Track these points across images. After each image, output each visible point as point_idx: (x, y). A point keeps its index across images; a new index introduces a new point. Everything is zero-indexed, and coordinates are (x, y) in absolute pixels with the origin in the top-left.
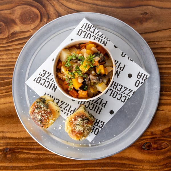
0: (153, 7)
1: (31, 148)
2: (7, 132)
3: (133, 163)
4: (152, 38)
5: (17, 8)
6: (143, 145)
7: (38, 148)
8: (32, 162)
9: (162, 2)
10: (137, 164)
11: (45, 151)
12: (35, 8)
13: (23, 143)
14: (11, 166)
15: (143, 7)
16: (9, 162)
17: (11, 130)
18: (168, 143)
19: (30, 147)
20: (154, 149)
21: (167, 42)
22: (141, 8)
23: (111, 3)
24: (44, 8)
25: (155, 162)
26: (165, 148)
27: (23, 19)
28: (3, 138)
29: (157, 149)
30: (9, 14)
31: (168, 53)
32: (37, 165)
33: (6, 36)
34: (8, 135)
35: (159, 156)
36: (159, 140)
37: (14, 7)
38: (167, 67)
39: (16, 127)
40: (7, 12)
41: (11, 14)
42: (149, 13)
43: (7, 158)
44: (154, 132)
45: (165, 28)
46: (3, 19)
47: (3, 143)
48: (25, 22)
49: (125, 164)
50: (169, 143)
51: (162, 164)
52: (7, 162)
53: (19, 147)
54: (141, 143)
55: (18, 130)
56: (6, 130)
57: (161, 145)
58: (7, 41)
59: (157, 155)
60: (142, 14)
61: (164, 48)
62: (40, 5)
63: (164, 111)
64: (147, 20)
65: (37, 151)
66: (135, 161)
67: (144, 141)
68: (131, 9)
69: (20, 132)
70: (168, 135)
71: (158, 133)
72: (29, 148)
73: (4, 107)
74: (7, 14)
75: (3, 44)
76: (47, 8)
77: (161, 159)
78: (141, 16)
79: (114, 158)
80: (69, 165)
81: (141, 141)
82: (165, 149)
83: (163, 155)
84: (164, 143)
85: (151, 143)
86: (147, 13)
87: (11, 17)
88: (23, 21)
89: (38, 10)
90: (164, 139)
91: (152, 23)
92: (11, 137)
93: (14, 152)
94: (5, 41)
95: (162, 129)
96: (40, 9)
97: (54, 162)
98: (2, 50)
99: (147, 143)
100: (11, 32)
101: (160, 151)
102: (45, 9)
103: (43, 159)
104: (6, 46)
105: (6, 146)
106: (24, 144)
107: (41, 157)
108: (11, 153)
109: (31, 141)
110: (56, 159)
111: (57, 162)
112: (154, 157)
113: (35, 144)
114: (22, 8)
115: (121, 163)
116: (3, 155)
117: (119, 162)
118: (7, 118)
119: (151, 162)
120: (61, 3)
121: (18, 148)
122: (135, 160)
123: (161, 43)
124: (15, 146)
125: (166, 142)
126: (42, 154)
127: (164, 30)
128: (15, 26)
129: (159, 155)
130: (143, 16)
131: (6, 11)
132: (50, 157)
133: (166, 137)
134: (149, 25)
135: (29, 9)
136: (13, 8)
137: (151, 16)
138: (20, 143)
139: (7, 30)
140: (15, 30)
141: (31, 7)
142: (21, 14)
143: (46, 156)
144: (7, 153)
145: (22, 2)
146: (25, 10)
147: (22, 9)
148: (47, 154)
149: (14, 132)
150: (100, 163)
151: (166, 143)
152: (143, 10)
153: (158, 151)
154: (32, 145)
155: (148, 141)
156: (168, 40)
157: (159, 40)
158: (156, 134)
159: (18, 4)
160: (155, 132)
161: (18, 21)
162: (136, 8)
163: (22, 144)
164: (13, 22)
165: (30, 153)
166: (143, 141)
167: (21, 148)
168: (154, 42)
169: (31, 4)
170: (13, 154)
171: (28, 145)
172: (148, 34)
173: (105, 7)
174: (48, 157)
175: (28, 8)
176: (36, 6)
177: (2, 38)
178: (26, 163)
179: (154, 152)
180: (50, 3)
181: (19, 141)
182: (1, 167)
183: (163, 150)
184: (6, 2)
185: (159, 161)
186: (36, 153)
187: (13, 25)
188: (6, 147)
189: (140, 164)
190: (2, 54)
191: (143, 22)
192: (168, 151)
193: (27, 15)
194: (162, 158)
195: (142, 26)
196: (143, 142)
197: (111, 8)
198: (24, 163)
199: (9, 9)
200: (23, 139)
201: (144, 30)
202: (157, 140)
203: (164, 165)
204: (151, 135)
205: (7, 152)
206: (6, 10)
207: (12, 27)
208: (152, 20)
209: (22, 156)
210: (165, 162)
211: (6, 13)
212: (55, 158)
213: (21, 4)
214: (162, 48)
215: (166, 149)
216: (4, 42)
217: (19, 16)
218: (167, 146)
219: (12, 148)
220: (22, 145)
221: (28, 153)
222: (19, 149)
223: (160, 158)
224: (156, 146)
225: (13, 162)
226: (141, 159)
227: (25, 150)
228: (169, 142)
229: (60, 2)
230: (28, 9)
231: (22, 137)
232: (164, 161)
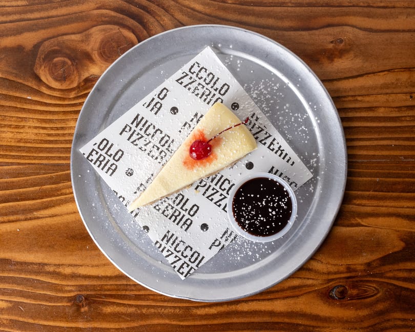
0: (355, 29)
1: (124, 295)
2: (81, 266)
3: (313, 323)
4: (350, 89)
5: (94, 29)
6: (332, 290)
7: (138, 295)
8: (127, 321)
9: (371, 19)
10: (320, 324)
11: (151, 301)
12: (128, 29)
13: (111, 285)
14: (89, 328)
15: (335, 28)
16: (86, 321)
17: (88, 261)
18: (378, 286)
19: (123, 293)
20: (352, 298)
21: (379, 95)
22: (330, 30)
23: (273, 20)
24: (144, 31)
25: (353, 322)
26: (373, 296)
27: (106, 52)
28: (73, 277)
29: (358, 297)
30: (79, 41)
31: (382, 117)
32: (136, 327)
33: (75, 85)
34: (83, 271)
35: (361, 311)
36: (361, 281)
37: (88, 29)
38: (378, 145)
39: (96, 255)
40: (76, 39)
41: (82, 41)
42: (347, 40)
43: (81, 312)
44: (352, 267)
45: (376, 71)
46: (68, 52)
47: (73, 286)
48: (109, 57)
49: (298, 325)
50: (381, 288)
51: (366, 324)
52: (82, 320)
53: (103, 293)
54: (328, 287)
55: (101, 262)
56: (79, 262)
57: (365, 291)
58: (75, 94)
59: (356, 310)
60: (332, 42)
61: (373, 107)
62: (137, 24)
63: (371, 228)
64: (341, 53)
65: (135, 300)
66: (316, 320)
67: (334, 282)
68: (311, 32)
69: (104, 265)
70: (378, 272)
71: (359, 268)
72: (121, 295)
73: (74, 219)
74: (76, 41)
75: (70, 99)
76: (152, 30)
77: (364, 316)
78: (331, 46)
79: (278, 313)
80: (194, 326)
81: (328, 283)
82: (372, 298)
83: (368, 309)
84: (371, 286)
85: (347, 287)
86: (341, 41)
87: (84, 48)
88: (106, 56)
89: (134, 34)
90: (371, 279)
91: (352, 60)
92: (88, 274)
93: (95, 302)
94: (72, 95)
95: (368, 261)
96: (138, 33)
97: (167, 321)
98: (68, 112)
99: (338, 287)
100: (83, 78)
101: (363, 300)
102: (148, 32)
103: (148, 315)
104: (75, 104)
105: (80, 291)
106: (112, 287)
107: (144, 311)
108: (89, 304)
109: (125, 283)
110: (171, 315)
111: (174, 321)
112: (351, 312)
113: (133, 288)
114: (104, 30)
115: (291, 324)
116: (74, 308)
117: (287, 320)
118: (81, 239)
119: (347, 322)
120: (178, 20)
121: (100, 295)
122: (316, 318)
123: (367, 99)
124: (96, 291)
125: (374, 286)
126: (144, 305)
127: (374, 73)
128: (90, 65)
129: (361, 308)
130: (333, 46)
131: (73, 37)
132: (159, 311)
133: (374, 276)
134: (346, 63)
135: (118, 33)
136: (85, 30)
137: (348, 47)
138: (106, 285)
139: (75, 72)
140: (91, 73)
141: (120, 29)
142: (102, 41)
143: (152, 310)
144: (81, 304)
145: (104, 19)
146: (109, 33)
147: (103, 32)
148: (154, 306)
149: (93, 266)
150: (253, 322)
151: (375, 288)
152: (334, 35)
153: (359, 301)
154: (126, 290)
155: (340, 282)
156: (380, 92)
157: (364, 92)
158: (355, 271)
159: (95, 23)
160: (355, 267)
161: (96, 56)
162: (321, 30)
163: (109, 287)
164: (88, 57)
165: (124, 305)
166: (331, 283)
167: (106, 296)
168: (355, 96)
169: (121, 21)
170: (92, 305)
171: (119, 290)
172: (343, 81)
173: (262, 29)
174: (156, 311)
175: (115, 29)
176: (130, 26)
177: (67, 88)
178: (116, 322)
179: (353, 303)
180: (158, 21)
181: (103, 283)
182: (71, 330)
183: (368, 300)
184: (72, 18)
185: (361, 320)
186: (134, 304)
187: (88, 62)
188: (79, 293)
189: (326, 325)
190: (68, 120)
191: (335, 57)
192: (378, 301)
193: (113, 44)
194: (367, 315)
195: (333, 65)
196: (331, 285)
197: (273, 31)
198: (113, 322)
199: (79, 33)
200: (110, 278)
201: (337, 73)
202: (357, 281)
203: (369, 326)
204: (347, 272)
205: (80, 302)
206: (74, 33)
207: (86, 68)
208: (351, 55)
209: (108, 310)
210: (372, 322)
211: (73, 40)
212: (170, 313)
213: (102, 21)
214: (370, 109)
215: (375, 297)
216: (71, 97)
217: (97, 45)
218: (376, 292)
219: (91, 295)
220: (109, 290)
221: (120, 304)
222: (103, 297)
223: (363, 314)
224: (355, 292)
225: (93, 321)
226: (327, 315)
227: (114, 298)
228: (380, 285)
229: (176, 19)
230: (115, 31)
231: (109, 275)
232: (369, 319)
